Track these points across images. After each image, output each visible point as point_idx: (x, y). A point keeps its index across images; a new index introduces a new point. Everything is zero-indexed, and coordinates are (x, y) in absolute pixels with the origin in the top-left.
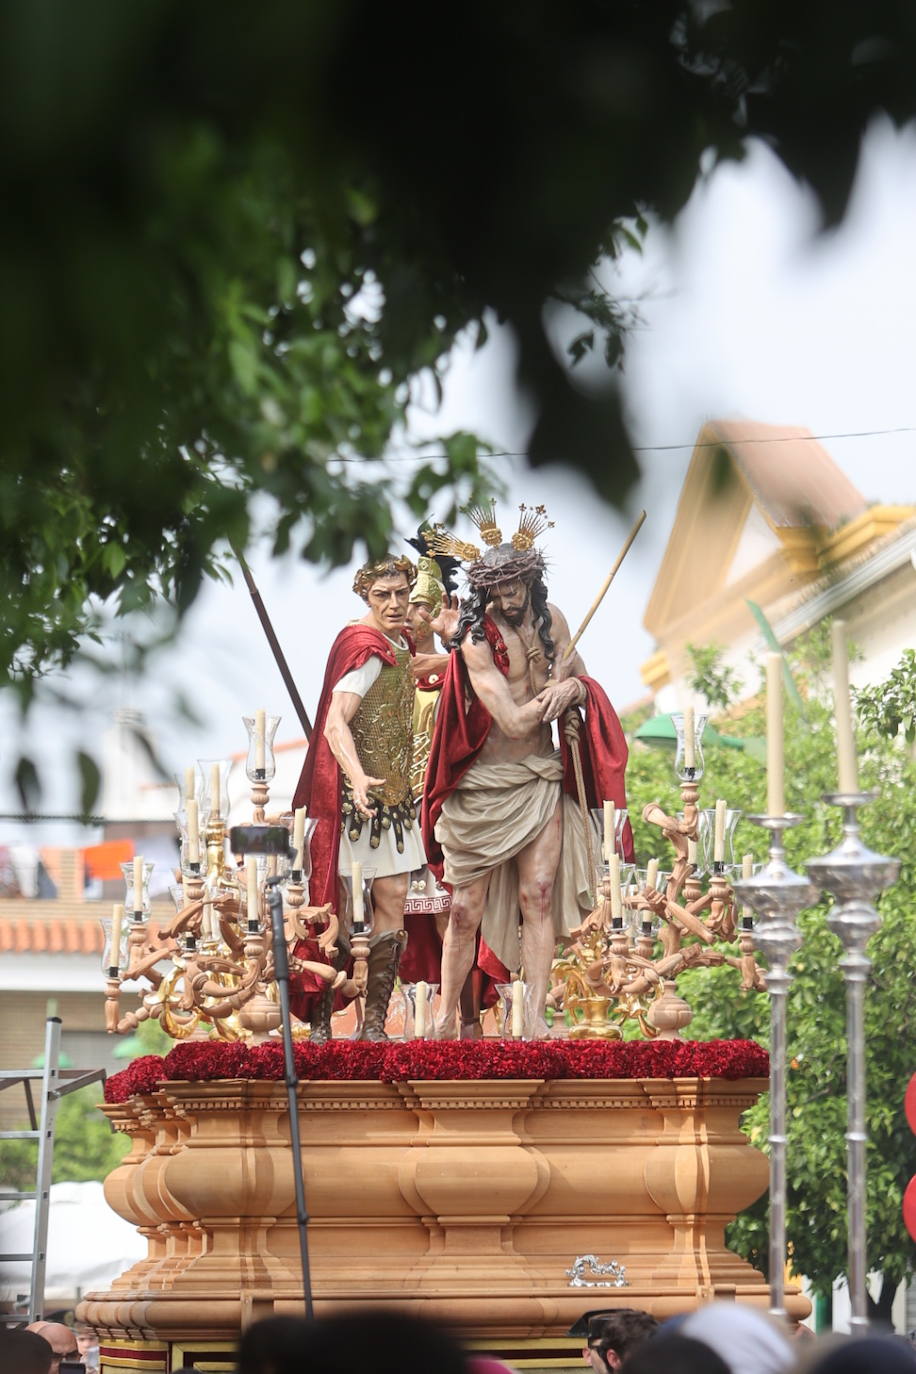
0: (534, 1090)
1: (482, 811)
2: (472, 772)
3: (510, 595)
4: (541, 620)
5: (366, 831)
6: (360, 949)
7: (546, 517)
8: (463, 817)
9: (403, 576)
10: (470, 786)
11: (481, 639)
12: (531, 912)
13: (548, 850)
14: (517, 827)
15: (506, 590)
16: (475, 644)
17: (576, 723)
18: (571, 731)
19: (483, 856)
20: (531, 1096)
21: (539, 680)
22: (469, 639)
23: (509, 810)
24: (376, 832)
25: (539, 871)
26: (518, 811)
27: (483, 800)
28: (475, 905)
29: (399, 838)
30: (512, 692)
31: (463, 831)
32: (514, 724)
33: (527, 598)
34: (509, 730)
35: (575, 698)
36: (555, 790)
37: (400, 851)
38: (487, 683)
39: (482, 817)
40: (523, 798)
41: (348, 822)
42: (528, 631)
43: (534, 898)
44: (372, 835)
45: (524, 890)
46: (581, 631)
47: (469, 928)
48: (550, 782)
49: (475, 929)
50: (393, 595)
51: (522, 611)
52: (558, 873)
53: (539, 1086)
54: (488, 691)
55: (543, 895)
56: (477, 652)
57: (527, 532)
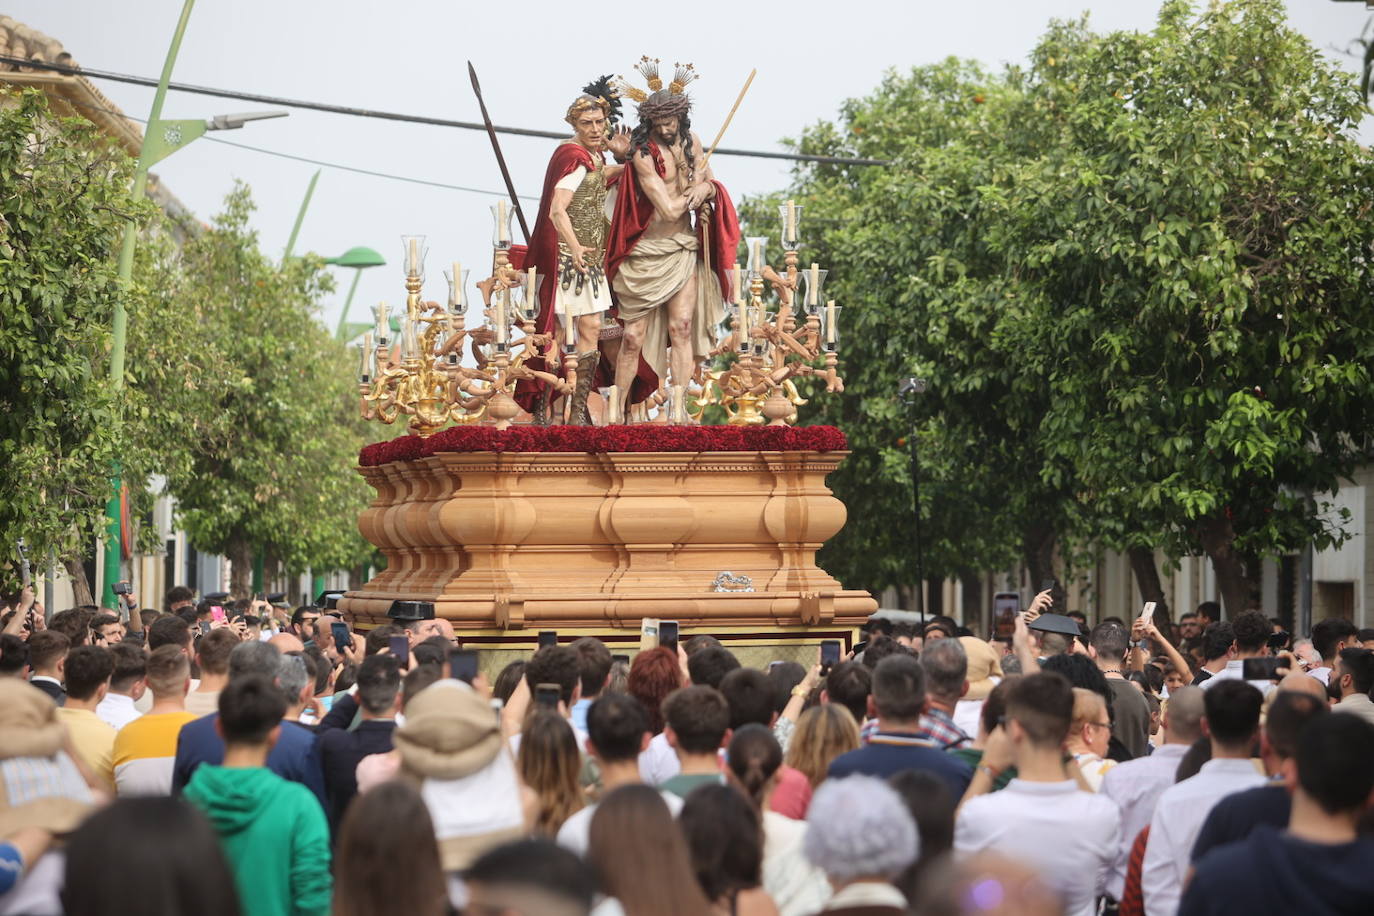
0: (691, 459)
1: (645, 271)
2: (639, 244)
3: (667, 125)
4: (686, 141)
5: (573, 284)
6: (572, 363)
7: (693, 72)
8: (634, 275)
9: (600, 110)
10: (638, 253)
11: (647, 154)
12: (677, 339)
13: (689, 297)
14: (669, 281)
15: (666, 121)
16: (642, 156)
17: (708, 211)
18: (704, 217)
19: (646, 301)
20: (689, 463)
21: (685, 183)
22: (639, 153)
23: (663, 270)
24: (580, 284)
25: (683, 311)
26: (669, 271)
27: (647, 263)
28: (640, 334)
29: (596, 288)
30: (668, 190)
31: (633, 284)
32: (670, 212)
33: (678, 127)
34: (665, 214)
35: (709, 196)
36: (693, 257)
37: (596, 297)
38: (653, 183)
39: (647, 275)
40: (673, 262)
41: (562, 276)
42: (677, 149)
43: (679, 329)
44: (577, 286)
45: (673, 324)
47: (635, 350)
48: (689, 251)
49: (639, 350)
50: (594, 123)
51: (674, 136)
52: (695, 313)
53: (695, 456)
54: (653, 190)
55: (686, 328)
56: (645, 162)
57: (679, 82)
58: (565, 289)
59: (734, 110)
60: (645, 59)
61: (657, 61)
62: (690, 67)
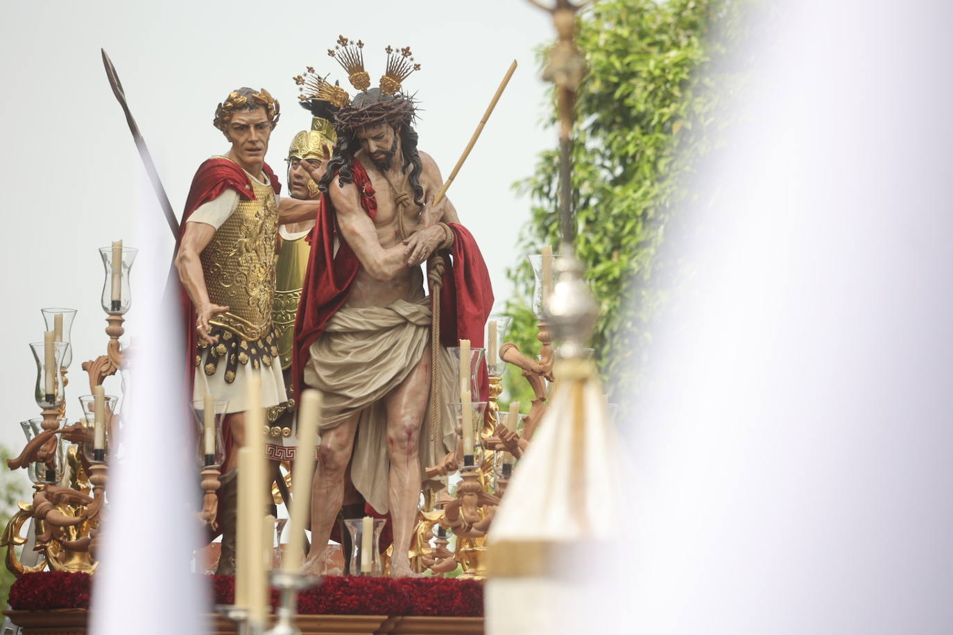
0: (378, 626)
1: (347, 353)
2: (339, 314)
3: (376, 138)
4: (411, 166)
5: (222, 366)
6: (211, 482)
7: (412, 59)
8: (331, 359)
10: (336, 328)
11: (349, 182)
12: (398, 455)
13: (415, 394)
14: (385, 369)
15: (373, 132)
16: (341, 186)
17: (441, 268)
18: (438, 275)
19: (349, 398)
20: (376, 633)
21: (408, 226)
22: (336, 181)
23: (375, 353)
24: (233, 367)
25: (406, 413)
26: (386, 353)
27: (350, 342)
28: (342, 447)
30: (379, 236)
31: (329, 373)
32: (379, 266)
33: (395, 142)
34: (374, 271)
35: (442, 243)
36: (423, 335)
38: (357, 224)
39: (348, 359)
40: (391, 341)
41: (205, 356)
42: (397, 177)
43: (401, 441)
44: (227, 370)
45: (391, 433)
46: (452, 178)
47: (336, 470)
48: (418, 327)
49: (343, 469)
50: (252, 129)
51: (389, 155)
52: (425, 417)
53: (384, 623)
54: (354, 233)
55: (409, 438)
56: (344, 193)
57: (394, 75)
58: (210, 374)
59: (484, 122)
60: (343, 41)
61: (360, 44)
62: (406, 52)
